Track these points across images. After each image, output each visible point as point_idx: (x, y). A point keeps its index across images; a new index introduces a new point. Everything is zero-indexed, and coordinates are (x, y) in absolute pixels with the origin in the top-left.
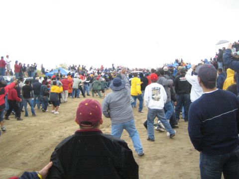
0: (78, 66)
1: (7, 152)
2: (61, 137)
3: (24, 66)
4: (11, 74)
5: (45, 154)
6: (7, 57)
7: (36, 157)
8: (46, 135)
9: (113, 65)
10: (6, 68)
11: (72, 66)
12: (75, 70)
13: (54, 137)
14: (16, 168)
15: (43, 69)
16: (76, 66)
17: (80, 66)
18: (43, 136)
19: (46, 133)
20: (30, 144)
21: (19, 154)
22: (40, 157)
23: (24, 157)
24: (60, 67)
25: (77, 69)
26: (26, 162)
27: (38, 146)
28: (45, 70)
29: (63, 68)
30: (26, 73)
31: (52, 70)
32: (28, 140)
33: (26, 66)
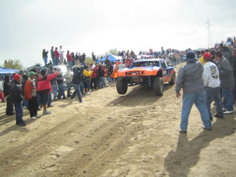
1: (62, 133)
2: (109, 118)
5: (94, 134)
6: (61, 47)
7: (87, 136)
9: (162, 48)
13: (104, 118)
14: (69, 146)
15: (94, 57)
16: (125, 52)
17: (128, 51)
18: (94, 118)
19: (96, 115)
20: (81, 126)
21: (72, 134)
22: (90, 137)
23: (76, 137)
24: (110, 53)
26: (78, 141)
27: (89, 127)
28: (96, 58)
29: (113, 54)
31: (102, 58)
32: (80, 122)
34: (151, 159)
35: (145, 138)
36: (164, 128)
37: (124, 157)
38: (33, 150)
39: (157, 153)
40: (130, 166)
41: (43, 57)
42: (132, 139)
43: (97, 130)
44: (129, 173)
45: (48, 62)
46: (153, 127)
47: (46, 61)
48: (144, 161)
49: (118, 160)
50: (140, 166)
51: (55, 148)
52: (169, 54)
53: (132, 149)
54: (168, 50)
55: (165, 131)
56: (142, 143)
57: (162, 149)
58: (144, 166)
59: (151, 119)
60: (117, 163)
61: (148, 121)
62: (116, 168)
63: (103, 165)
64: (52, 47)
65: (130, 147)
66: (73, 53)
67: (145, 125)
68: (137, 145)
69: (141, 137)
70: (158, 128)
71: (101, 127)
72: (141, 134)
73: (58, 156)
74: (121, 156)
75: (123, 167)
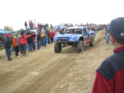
0: (69, 24)
1: (34, 65)
2: (59, 58)
3: (42, 25)
4: (36, 29)
5: (51, 66)
6: (34, 20)
8: (52, 57)
9: (87, 23)
10: (33, 26)
11: (66, 24)
12: (67, 26)
13: (56, 58)
14: (38, 72)
17: (70, 24)
18: (50, 58)
20: (44, 62)
21: (39, 66)
22: (48, 68)
23: (41, 67)
24: (60, 24)
25: (68, 25)
26: (42, 69)
27: (48, 62)
28: (53, 27)
29: (62, 25)
30: (43, 28)
31: (56, 26)
32: (43, 60)
33: (43, 25)
34: (80, 80)
35: (77, 69)
36: (87, 64)
37: (66, 79)
38: (19, 74)
39: (83, 77)
40: (69, 83)
41: (25, 25)
42: (71, 69)
43: (52, 64)
44: (69, 87)
45: (27, 28)
46: (81, 64)
47: (26, 27)
48: (76, 81)
49: (63, 80)
50: (74, 83)
51: (30, 73)
52: (91, 26)
53: (70, 74)
54: (90, 24)
55: (88, 66)
56: (76, 72)
57: (86, 75)
58: (76, 84)
59: (80, 59)
60: (62, 81)
61: (79, 60)
62: (62, 84)
63: (55, 82)
64: (30, 20)
65: (69, 74)
66: (40, 24)
67: (77, 62)
68: (73, 73)
69: (75, 68)
70: (84, 64)
71: (55, 63)
72: (75, 67)
73: (32, 77)
74: (64, 78)
75: (65, 84)
